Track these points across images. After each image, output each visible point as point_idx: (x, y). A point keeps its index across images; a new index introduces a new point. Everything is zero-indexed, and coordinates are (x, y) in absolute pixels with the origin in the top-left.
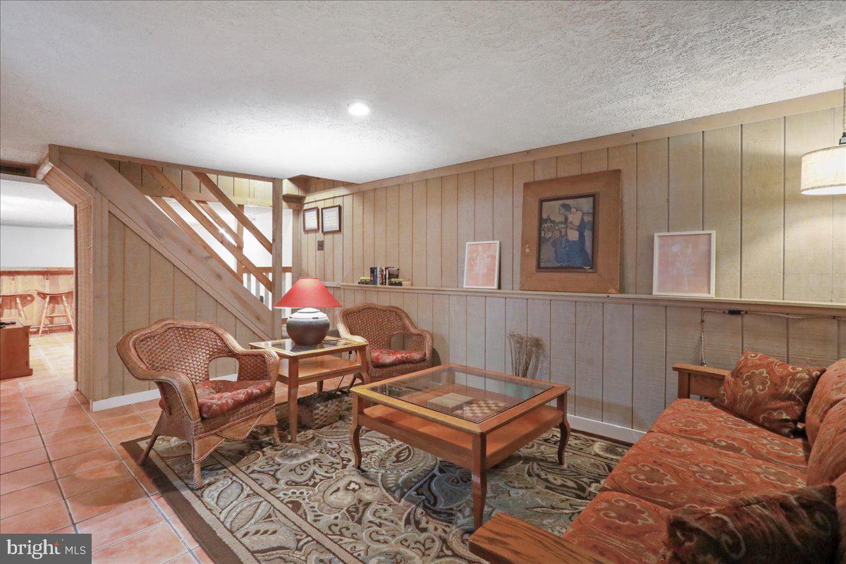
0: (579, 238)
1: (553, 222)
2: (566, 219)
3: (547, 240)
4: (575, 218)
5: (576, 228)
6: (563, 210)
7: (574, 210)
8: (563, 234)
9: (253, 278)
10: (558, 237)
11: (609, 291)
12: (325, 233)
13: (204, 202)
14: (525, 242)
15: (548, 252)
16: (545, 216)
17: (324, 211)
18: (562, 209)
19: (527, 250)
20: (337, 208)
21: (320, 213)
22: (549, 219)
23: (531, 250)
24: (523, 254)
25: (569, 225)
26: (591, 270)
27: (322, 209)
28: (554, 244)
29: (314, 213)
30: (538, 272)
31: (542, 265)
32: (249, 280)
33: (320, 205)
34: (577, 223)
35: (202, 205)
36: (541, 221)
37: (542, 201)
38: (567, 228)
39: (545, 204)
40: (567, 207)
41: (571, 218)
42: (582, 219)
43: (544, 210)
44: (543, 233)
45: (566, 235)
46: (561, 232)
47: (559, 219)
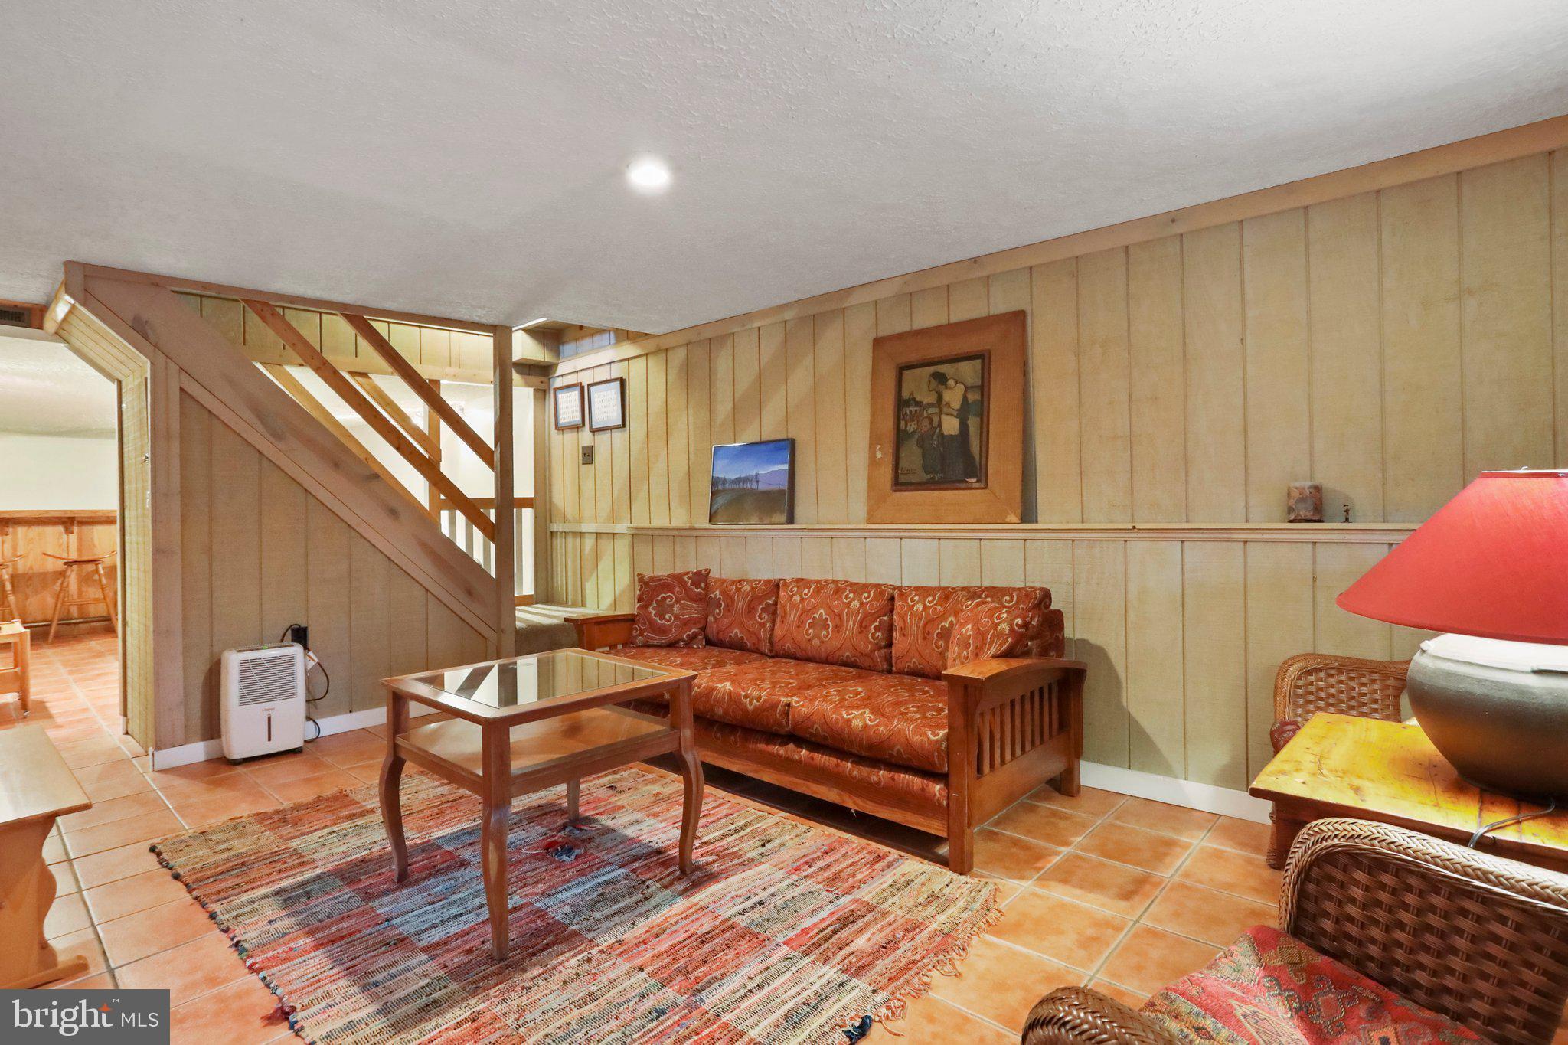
0: (961, 430)
1: (919, 404)
2: (940, 397)
3: (910, 435)
4: (954, 396)
5: (955, 413)
6: (934, 384)
7: (951, 383)
8: (935, 424)
9: (460, 518)
10: (926, 429)
11: (1008, 520)
12: (594, 431)
13: (364, 375)
14: (875, 439)
15: (912, 457)
16: (906, 395)
17: (592, 388)
18: (932, 380)
19: (879, 455)
20: (618, 383)
21: (584, 393)
22: (914, 399)
23: (884, 454)
24: (873, 463)
25: (945, 409)
26: (977, 485)
27: (590, 385)
28: (921, 443)
29: (575, 394)
30: (895, 491)
31: (902, 479)
32: (452, 521)
33: (586, 379)
34: (956, 404)
35: (360, 379)
36: (901, 403)
37: (901, 369)
38: (940, 413)
39: (907, 373)
40: (941, 379)
41: (947, 396)
42: (965, 398)
43: (905, 385)
44: (903, 424)
45: (940, 425)
46: (931, 421)
47: (928, 398)
